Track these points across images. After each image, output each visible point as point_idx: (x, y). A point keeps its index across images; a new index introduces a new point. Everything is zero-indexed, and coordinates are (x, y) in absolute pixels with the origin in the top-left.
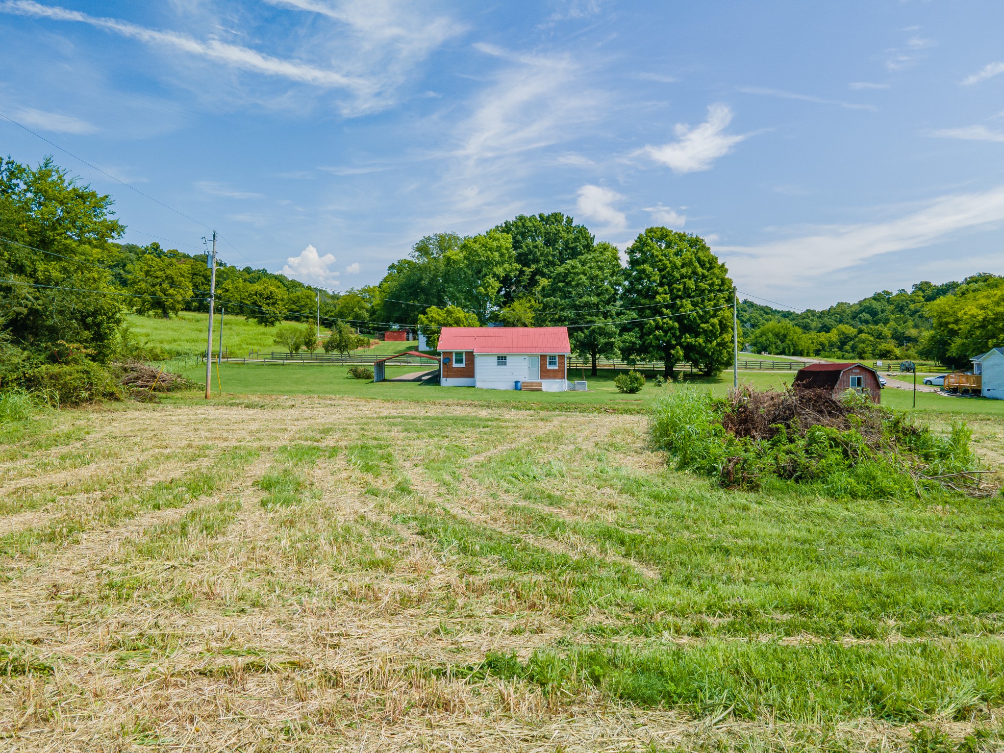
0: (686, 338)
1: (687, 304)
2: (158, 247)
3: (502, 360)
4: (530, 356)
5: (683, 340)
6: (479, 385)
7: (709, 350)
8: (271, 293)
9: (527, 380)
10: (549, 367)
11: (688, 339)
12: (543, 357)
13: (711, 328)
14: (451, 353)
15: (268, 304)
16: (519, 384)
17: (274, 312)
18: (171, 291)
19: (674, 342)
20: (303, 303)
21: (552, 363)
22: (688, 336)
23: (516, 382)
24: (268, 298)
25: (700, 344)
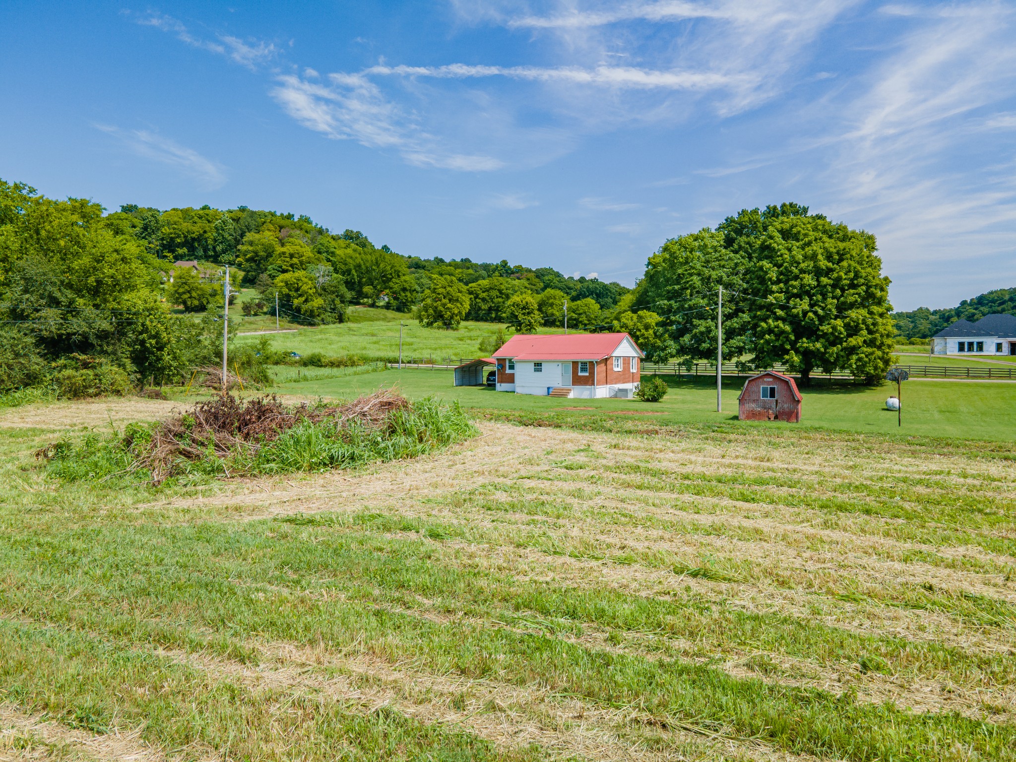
0: (803, 343)
1: (804, 304)
2: (506, 264)
3: (538, 366)
4: (563, 362)
5: (799, 345)
6: (518, 390)
7: (831, 355)
8: (527, 303)
9: (560, 386)
10: (580, 374)
11: (805, 343)
12: (575, 364)
13: (830, 330)
14: (505, 360)
15: (524, 314)
16: (551, 390)
17: (529, 321)
18: (449, 305)
19: (788, 347)
20: (581, 311)
21: (583, 370)
22: (805, 340)
23: (548, 388)
24: (524, 308)
25: (818, 350)
